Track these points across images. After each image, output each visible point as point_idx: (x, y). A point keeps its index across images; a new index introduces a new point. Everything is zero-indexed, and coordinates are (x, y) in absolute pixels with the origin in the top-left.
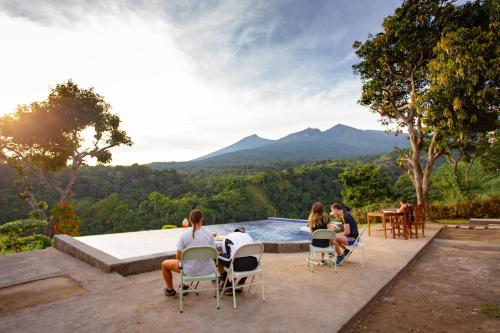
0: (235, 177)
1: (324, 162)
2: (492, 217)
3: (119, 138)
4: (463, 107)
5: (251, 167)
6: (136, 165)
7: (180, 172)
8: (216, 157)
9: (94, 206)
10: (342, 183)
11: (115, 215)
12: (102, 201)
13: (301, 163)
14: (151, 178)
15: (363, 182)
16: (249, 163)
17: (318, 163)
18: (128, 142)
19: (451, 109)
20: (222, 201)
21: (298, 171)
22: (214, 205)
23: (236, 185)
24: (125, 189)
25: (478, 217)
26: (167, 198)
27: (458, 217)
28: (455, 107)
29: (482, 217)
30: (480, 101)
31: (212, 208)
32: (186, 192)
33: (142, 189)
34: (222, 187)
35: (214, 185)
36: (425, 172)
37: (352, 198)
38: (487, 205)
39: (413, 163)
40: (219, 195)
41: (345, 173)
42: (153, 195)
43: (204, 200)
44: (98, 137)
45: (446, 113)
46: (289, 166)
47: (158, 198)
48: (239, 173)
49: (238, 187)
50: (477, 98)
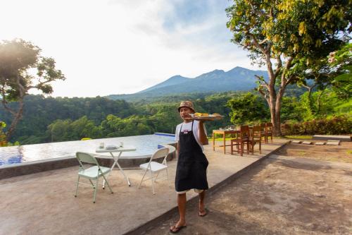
0: (165, 104)
1: (226, 93)
2: (334, 134)
3: (54, 75)
4: (309, 32)
5: (176, 97)
6: (98, 97)
7: (128, 101)
8: (153, 91)
9: (71, 124)
10: (230, 107)
11: (85, 130)
12: (77, 121)
13: (210, 94)
14: (109, 105)
15: (245, 106)
16: (175, 94)
17: (222, 94)
18: (63, 78)
19: (297, 34)
20: (155, 120)
21: (208, 99)
22: (150, 123)
23: (165, 109)
24: (92, 113)
25: (322, 134)
26: (119, 119)
27: (305, 133)
28: (301, 32)
29: (325, 134)
30: (325, 24)
31: (149, 125)
32: (131, 114)
33: (103, 113)
34: (156, 111)
35: (151, 109)
36: (278, 95)
37: (237, 118)
38: (331, 123)
39: (269, 89)
40: (154, 116)
41: (232, 100)
42: (110, 117)
43: (144, 119)
44: (40, 74)
45: (292, 39)
46: (202, 96)
47: (113, 119)
48: (168, 101)
49: (167, 111)
50: (322, 21)
